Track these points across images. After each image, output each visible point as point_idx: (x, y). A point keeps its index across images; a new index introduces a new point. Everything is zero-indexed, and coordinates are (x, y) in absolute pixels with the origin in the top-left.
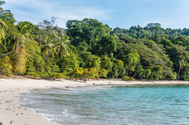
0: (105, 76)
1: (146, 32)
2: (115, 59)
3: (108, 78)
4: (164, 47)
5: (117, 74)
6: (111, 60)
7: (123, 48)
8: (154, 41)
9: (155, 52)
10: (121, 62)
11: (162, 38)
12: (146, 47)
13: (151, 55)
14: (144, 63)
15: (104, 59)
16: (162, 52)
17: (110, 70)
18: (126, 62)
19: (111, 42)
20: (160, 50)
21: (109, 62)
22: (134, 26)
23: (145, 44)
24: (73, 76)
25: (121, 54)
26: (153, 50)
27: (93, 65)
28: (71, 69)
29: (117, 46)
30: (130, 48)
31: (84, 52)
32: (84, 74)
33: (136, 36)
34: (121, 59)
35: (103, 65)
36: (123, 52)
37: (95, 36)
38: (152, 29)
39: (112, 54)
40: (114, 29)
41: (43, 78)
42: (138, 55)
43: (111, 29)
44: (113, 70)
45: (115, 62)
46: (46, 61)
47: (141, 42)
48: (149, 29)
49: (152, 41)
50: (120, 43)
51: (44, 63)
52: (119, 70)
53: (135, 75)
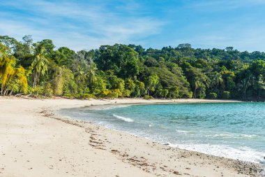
2: (138, 81)
4: (183, 70)
5: (139, 93)
6: (134, 82)
7: (145, 72)
8: (177, 63)
9: (174, 75)
10: (142, 84)
11: (184, 61)
13: (169, 77)
14: (164, 85)
15: (128, 82)
16: (180, 74)
17: (133, 91)
18: (147, 84)
19: (134, 67)
20: (179, 72)
21: (132, 83)
22: (165, 47)
23: (167, 67)
24: (100, 96)
25: (143, 77)
27: (118, 87)
28: (99, 91)
29: (140, 70)
30: (151, 72)
31: (111, 76)
32: (109, 94)
34: (143, 81)
35: (127, 87)
36: (145, 74)
37: (124, 60)
39: (135, 77)
40: (147, 50)
41: (76, 98)
42: (158, 78)
43: (145, 49)
44: (136, 90)
45: (138, 83)
46: (78, 85)
50: (143, 68)
51: (76, 86)
52: (141, 90)
53: (154, 95)
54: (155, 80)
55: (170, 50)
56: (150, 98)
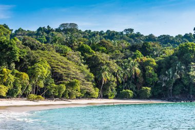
0: (4, 94)
1: (59, 35)
2: (18, 72)
3: (8, 98)
4: (82, 55)
5: (20, 92)
6: (12, 73)
7: (28, 57)
9: (70, 62)
10: (25, 76)
11: (80, 43)
12: (58, 54)
13: (65, 66)
14: (56, 77)
15: (2, 72)
16: (80, 61)
17: (10, 87)
18: (32, 75)
19: (11, 49)
20: (77, 58)
21: (10, 75)
22: (42, 27)
23: (57, 51)
25: (25, 65)
26: (68, 59)
29: (20, 54)
30: (37, 57)
33: (46, 40)
34: (26, 72)
36: (28, 61)
38: (66, 31)
39: (13, 65)
40: (16, 31)
42: (48, 66)
43: (12, 30)
44: (15, 86)
45: (17, 75)
47: (52, 49)
48: (63, 31)
49: (66, 47)
50: (24, 50)
52: (23, 86)
53: (44, 93)
54: (44, 70)
55: (49, 31)
56: (37, 99)
